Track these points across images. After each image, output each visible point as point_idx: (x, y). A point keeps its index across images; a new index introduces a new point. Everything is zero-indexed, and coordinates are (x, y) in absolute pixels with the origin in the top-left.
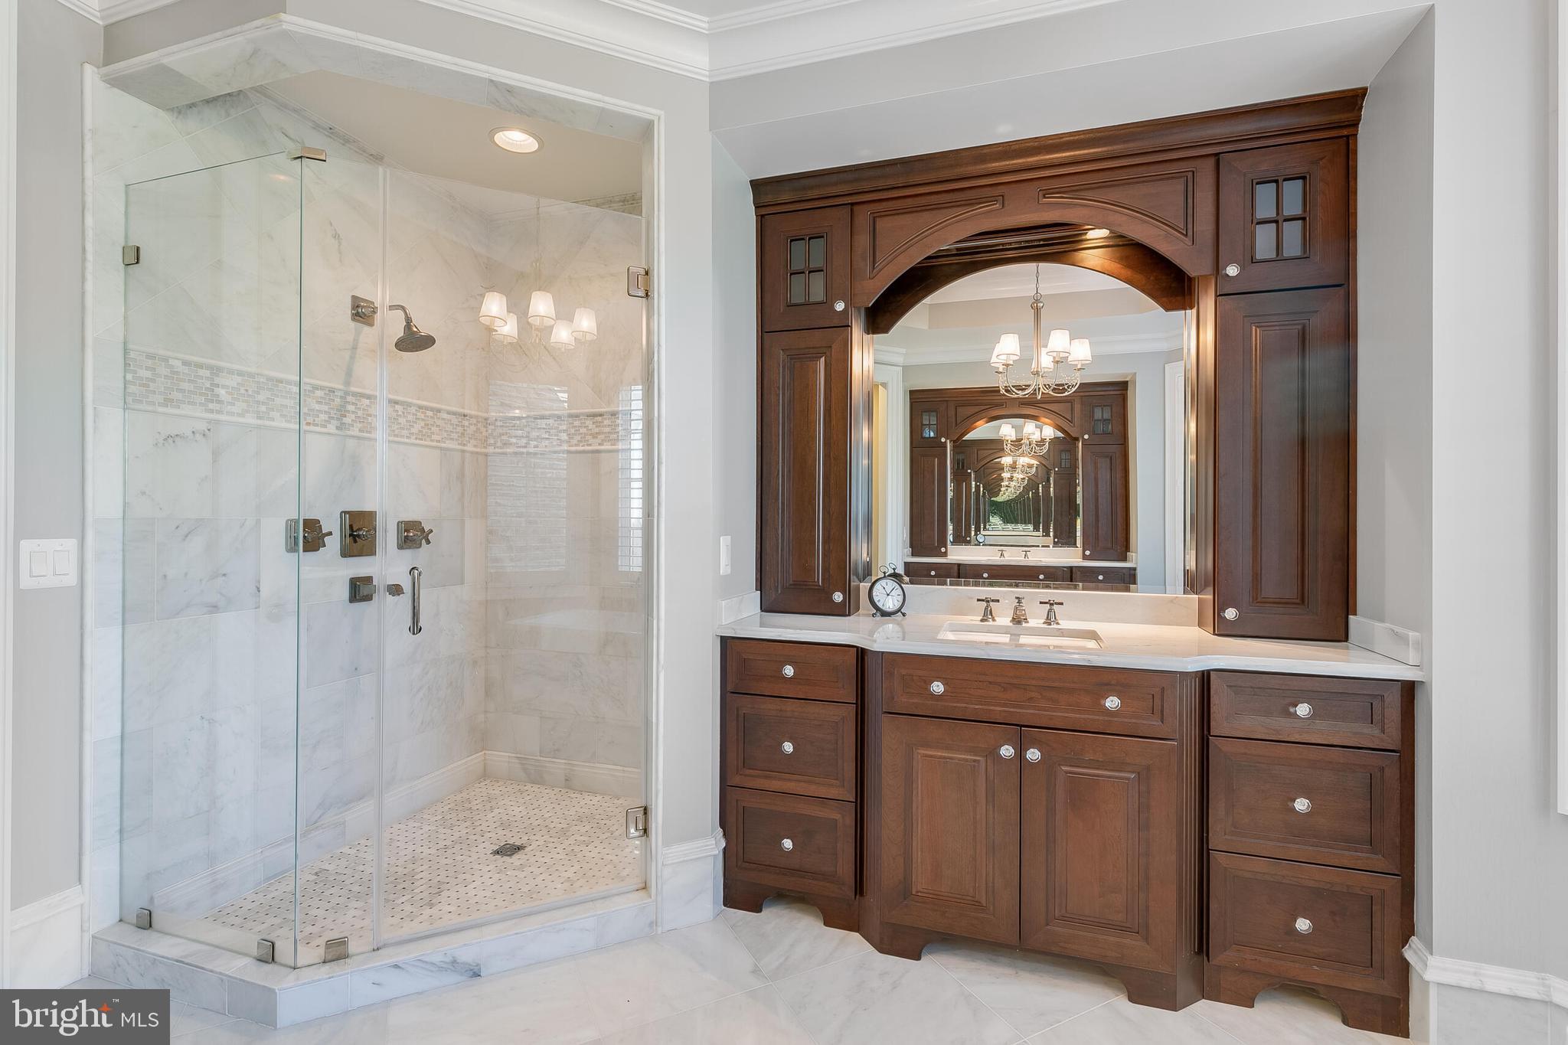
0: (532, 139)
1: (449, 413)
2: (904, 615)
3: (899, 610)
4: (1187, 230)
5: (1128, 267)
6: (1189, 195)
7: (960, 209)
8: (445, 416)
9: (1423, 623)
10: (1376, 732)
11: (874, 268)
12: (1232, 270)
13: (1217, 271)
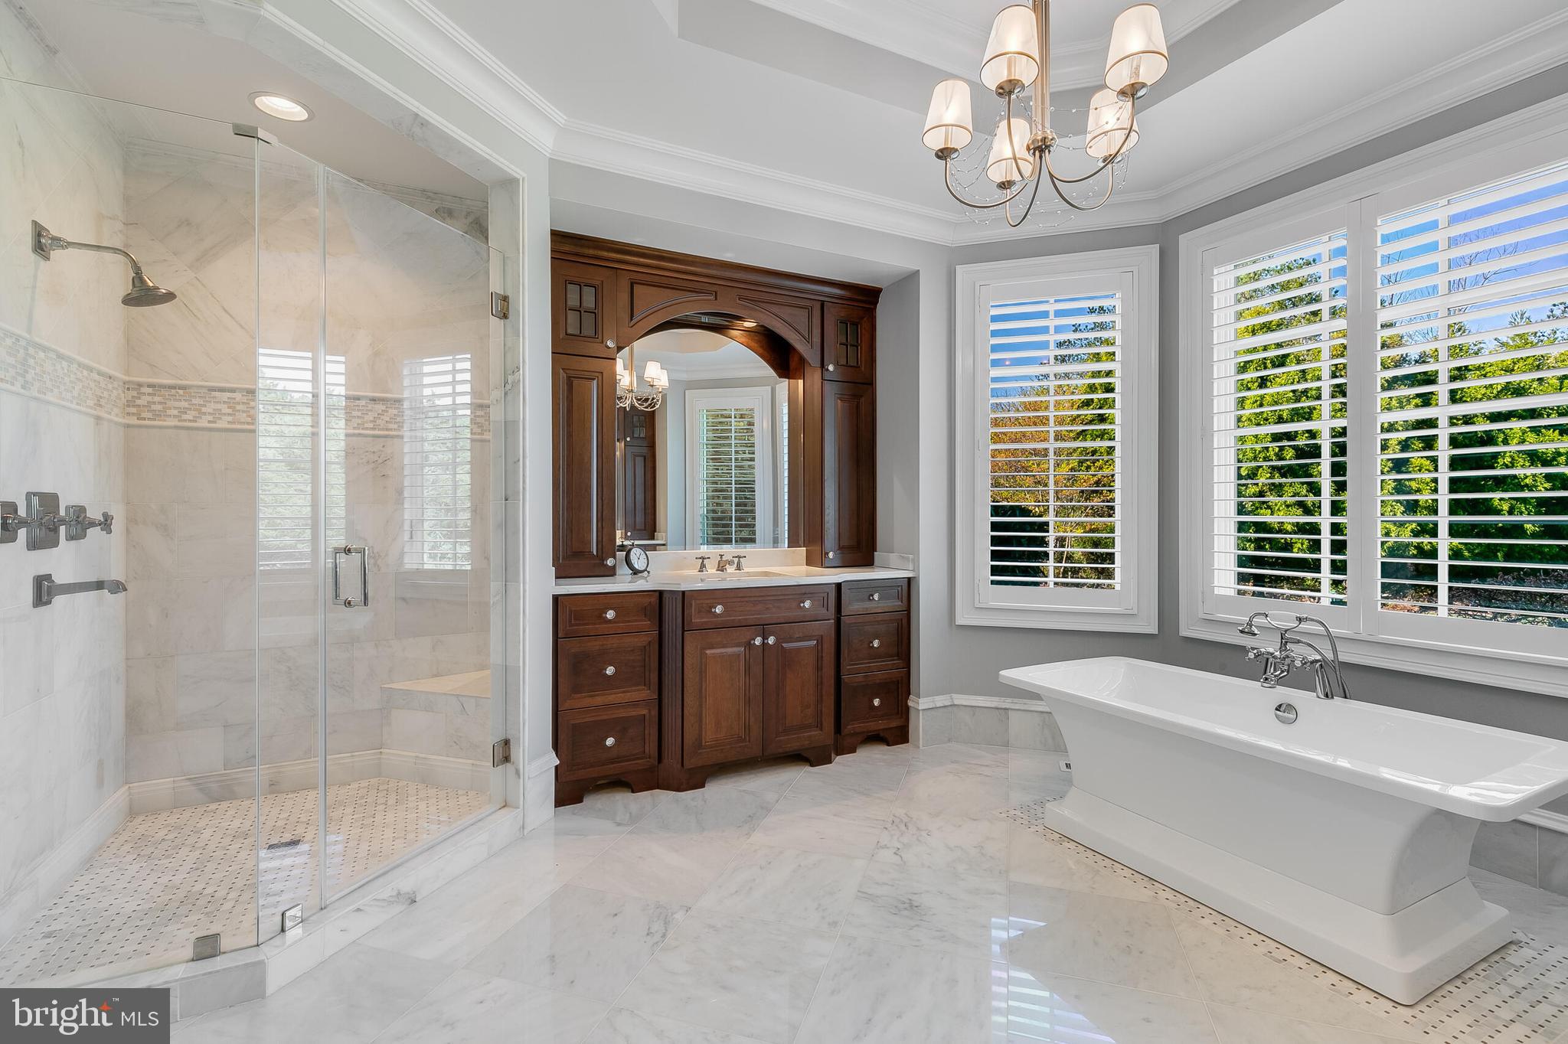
0: (299, 107)
1: (99, 373)
2: (648, 572)
3: (646, 570)
4: (809, 340)
5: (762, 347)
6: (810, 317)
7: (690, 293)
8: (97, 377)
9: (915, 551)
10: (900, 603)
11: (631, 320)
12: (831, 368)
13: (823, 366)
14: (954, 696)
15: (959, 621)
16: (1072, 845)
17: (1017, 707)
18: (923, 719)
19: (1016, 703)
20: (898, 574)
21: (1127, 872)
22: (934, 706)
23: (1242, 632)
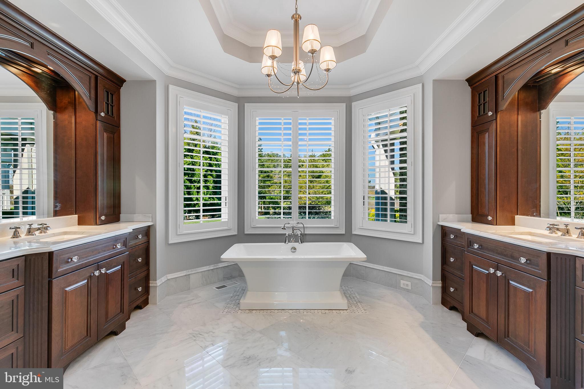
4: (89, 95)
6: (90, 82)
10: (147, 238)
12: (103, 114)
13: (96, 112)
14: (168, 275)
15: (171, 242)
16: (254, 311)
17: (193, 272)
18: (158, 290)
19: (193, 271)
20: (143, 225)
21: (276, 311)
22: (162, 283)
23: (283, 229)
